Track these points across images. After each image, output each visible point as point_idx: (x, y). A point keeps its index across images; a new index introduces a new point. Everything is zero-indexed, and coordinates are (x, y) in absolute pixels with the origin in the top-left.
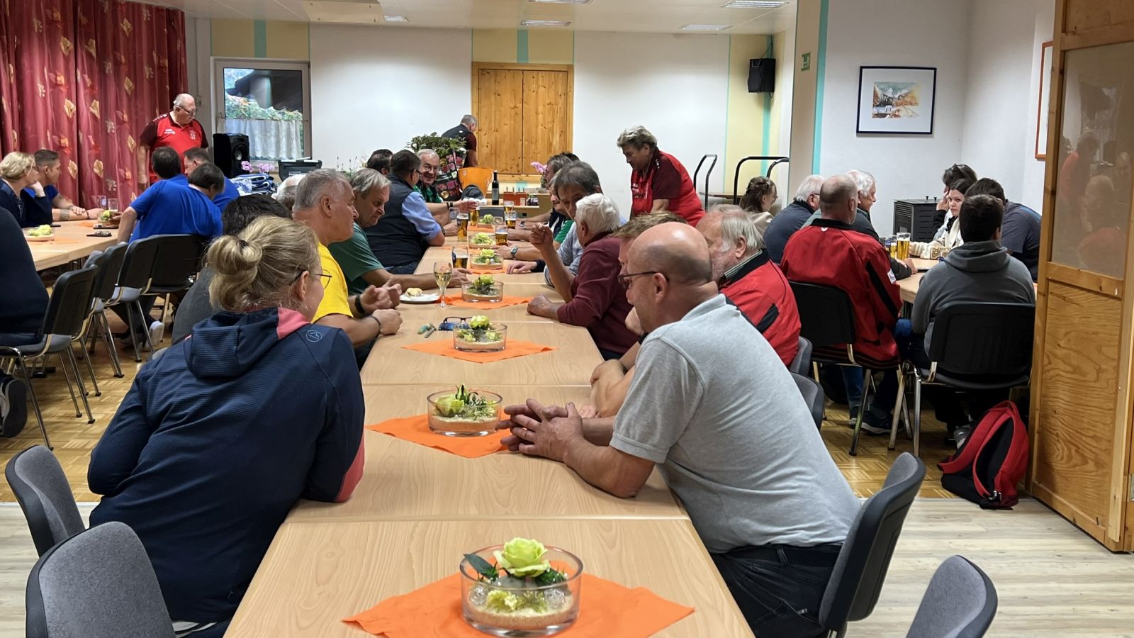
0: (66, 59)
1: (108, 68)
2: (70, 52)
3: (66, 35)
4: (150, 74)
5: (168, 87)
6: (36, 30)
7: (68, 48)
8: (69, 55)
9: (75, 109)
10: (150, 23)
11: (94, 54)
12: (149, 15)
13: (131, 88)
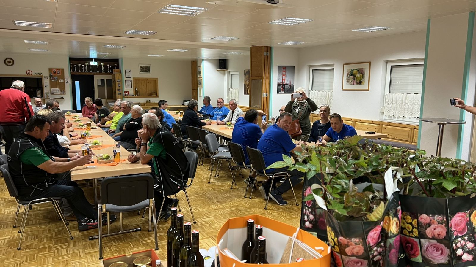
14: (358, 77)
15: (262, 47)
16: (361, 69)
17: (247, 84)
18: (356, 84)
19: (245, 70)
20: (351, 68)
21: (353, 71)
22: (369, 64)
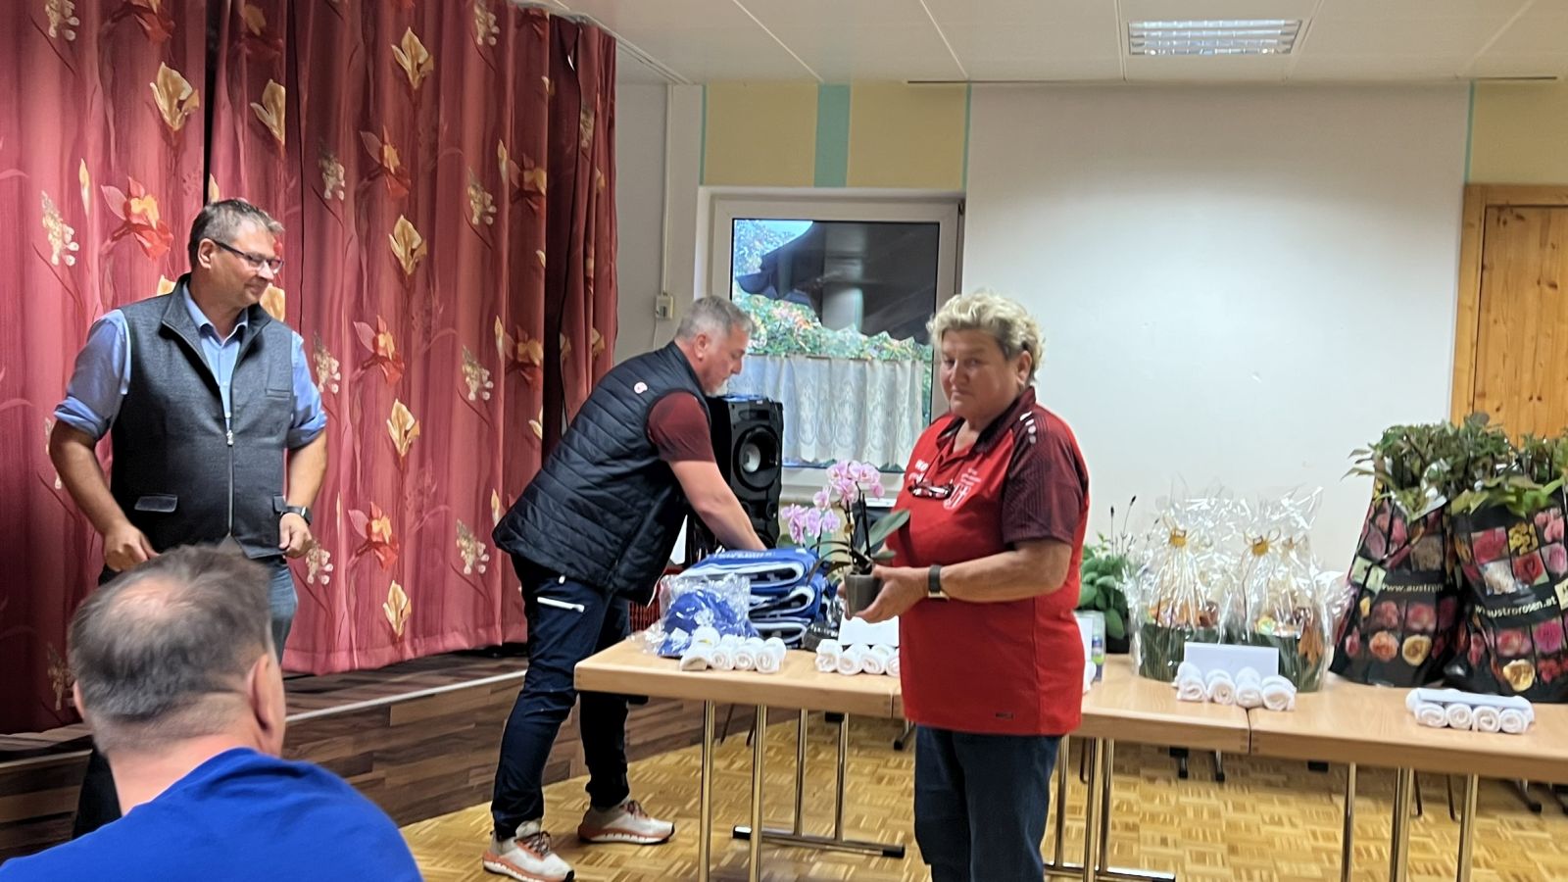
0: (173, 142)
1: (331, 182)
2: (188, 118)
3: (178, 62)
4: (485, 213)
5: (542, 255)
6: (52, 32)
7: (181, 103)
8: (184, 128)
10: (494, 56)
11: (280, 135)
12: (495, 30)
13: (413, 251)
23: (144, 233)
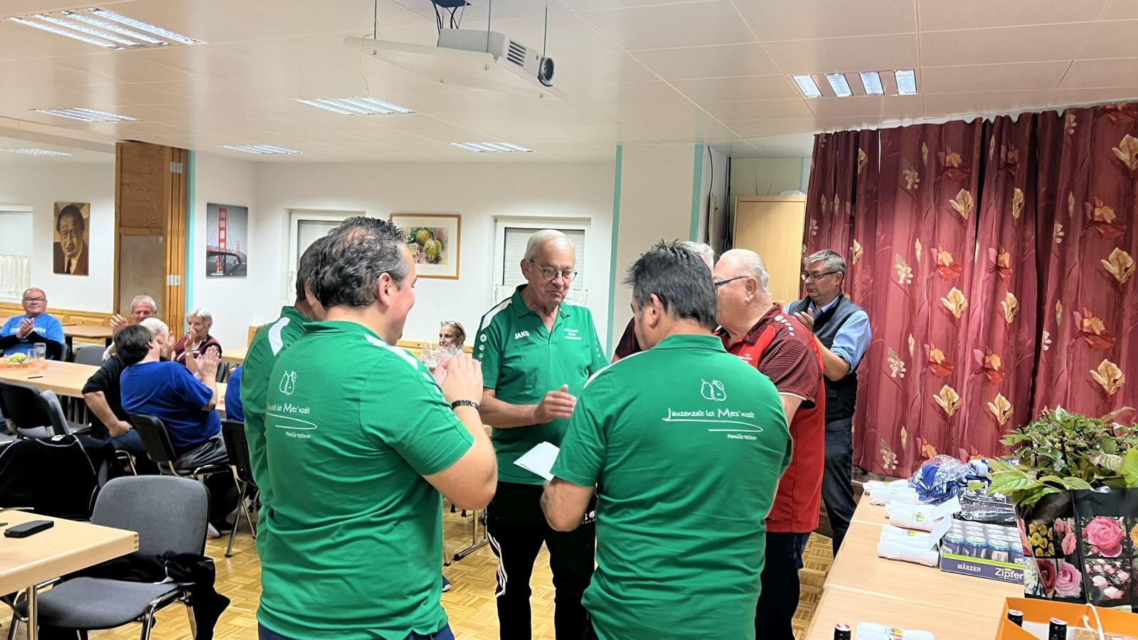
0: (965, 225)
2: (969, 213)
3: (967, 187)
6: (909, 187)
7: (968, 207)
8: (968, 217)
9: (966, 305)
13: (1126, 269)
14: (431, 247)
15: (162, 147)
16: (438, 230)
17: (68, 242)
18: (425, 262)
19: (56, 205)
20: (412, 226)
21: (416, 231)
22: (456, 219)
23: (941, 268)
